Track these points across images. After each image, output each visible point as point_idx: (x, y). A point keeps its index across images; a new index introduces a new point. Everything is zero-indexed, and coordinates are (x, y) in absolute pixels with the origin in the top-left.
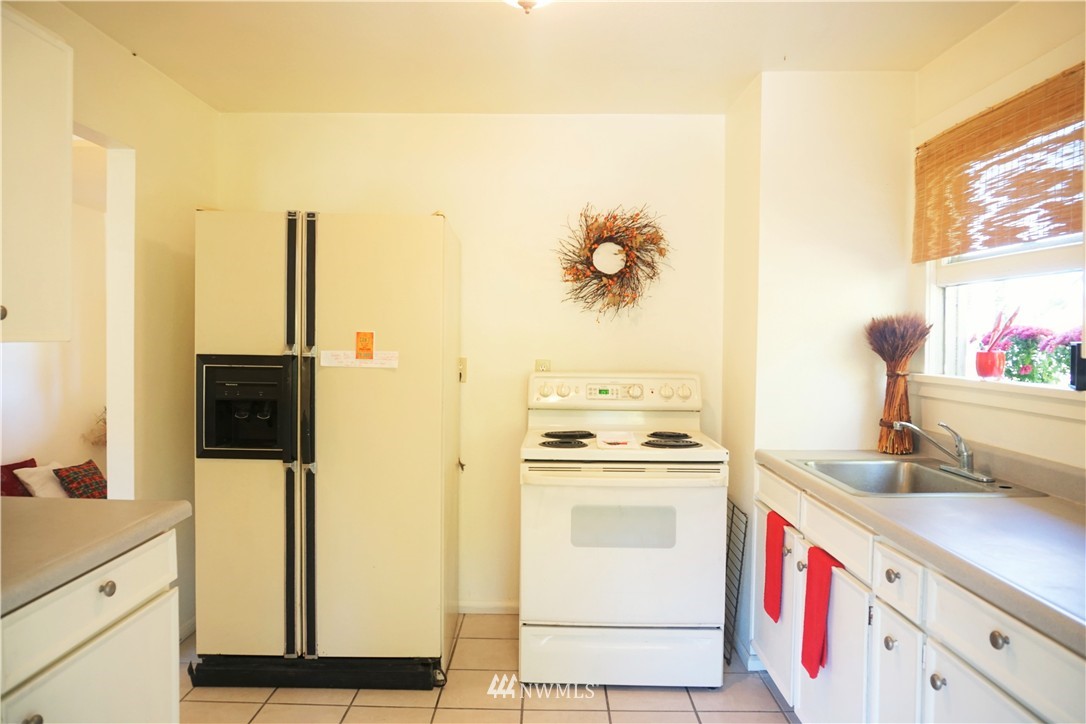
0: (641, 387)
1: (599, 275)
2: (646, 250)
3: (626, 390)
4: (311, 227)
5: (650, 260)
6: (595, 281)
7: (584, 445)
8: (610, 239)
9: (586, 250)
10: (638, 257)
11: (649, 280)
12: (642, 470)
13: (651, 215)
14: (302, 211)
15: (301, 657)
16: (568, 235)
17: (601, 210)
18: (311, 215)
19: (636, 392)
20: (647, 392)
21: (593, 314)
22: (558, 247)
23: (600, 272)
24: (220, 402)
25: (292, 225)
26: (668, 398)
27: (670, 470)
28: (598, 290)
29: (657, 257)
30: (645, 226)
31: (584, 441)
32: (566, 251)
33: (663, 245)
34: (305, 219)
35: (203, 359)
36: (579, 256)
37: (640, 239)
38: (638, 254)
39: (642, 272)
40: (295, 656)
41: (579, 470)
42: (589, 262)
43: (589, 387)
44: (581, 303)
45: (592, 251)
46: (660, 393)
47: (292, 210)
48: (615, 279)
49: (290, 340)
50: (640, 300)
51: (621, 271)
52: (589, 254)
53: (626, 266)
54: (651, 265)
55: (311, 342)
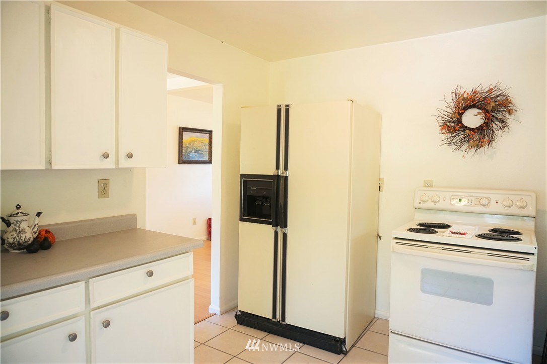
0: (489, 199)
1: (464, 128)
2: (499, 111)
3: (478, 200)
4: (287, 111)
5: (501, 117)
6: (462, 133)
7: (436, 232)
8: (474, 106)
9: (456, 115)
10: (493, 116)
11: (500, 131)
12: (469, 252)
13: (502, 89)
14: (283, 103)
15: (279, 321)
16: (445, 105)
17: (467, 88)
18: (287, 106)
19: (484, 202)
20: (493, 203)
21: (460, 153)
22: (438, 113)
23: (466, 127)
24: (249, 196)
25: (279, 111)
26: (509, 207)
27: (489, 255)
28: (465, 138)
29: (507, 115)
30: (498, 96)
31: (436, 230)
32: (442, 115)
33: (511, 107)
34: (285, 108)
35: (243, 176)
36: (452, 118)
37: (493, 104)
38: (493, 114)
39: (495, 126)
40: (276, 321)
41: (426, 247)
42: (459, 121)
43: (453, 197)
44: (454, 147)
45: (461, 115)
46: (503, 203)
47: (279, 104)
48: (476, 131)
49: (278, 168)
50: (494, 144)
51: (481, 126)
52: (458, 117)
53: (485, 123)
54: (503, 121)
55: (286, 169)
